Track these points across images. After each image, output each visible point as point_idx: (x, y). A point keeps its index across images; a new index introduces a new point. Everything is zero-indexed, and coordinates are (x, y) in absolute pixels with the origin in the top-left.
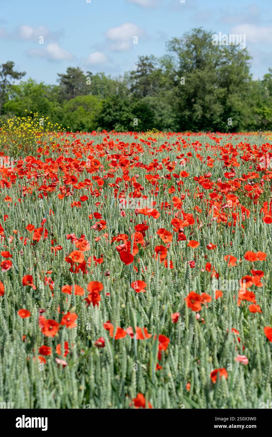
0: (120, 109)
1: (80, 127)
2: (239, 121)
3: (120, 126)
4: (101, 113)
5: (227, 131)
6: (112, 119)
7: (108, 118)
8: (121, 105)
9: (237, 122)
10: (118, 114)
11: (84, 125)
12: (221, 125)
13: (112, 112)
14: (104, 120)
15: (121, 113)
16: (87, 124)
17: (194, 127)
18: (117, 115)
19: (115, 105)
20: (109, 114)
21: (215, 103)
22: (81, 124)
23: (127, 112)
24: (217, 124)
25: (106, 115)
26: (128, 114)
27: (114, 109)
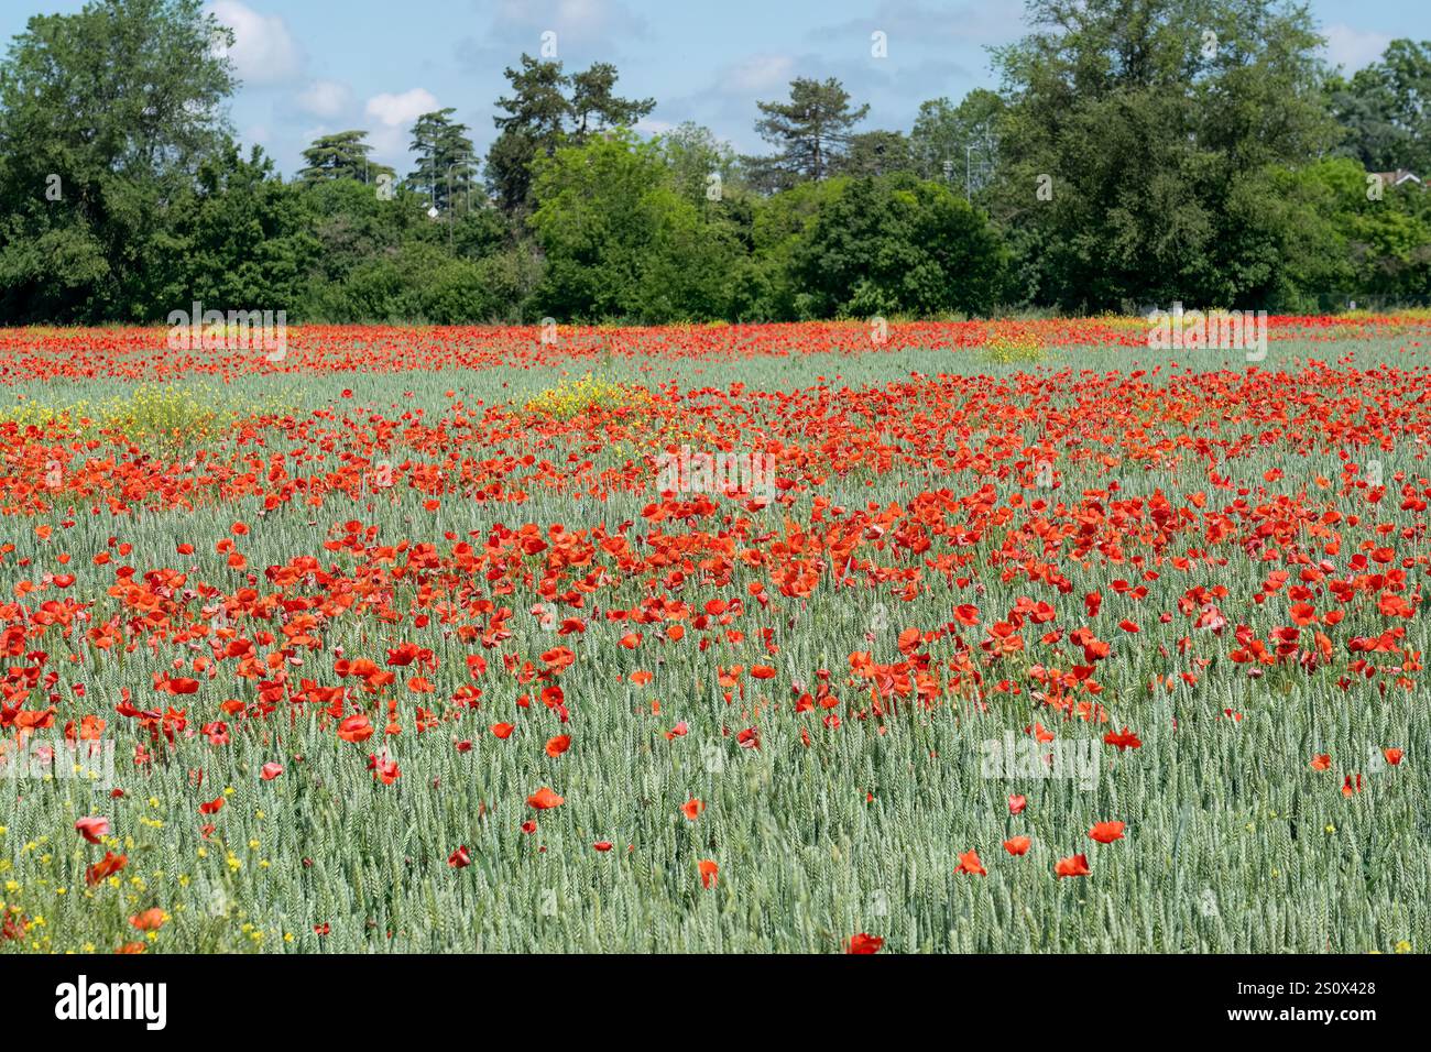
0: (874, 230)
1: (745, 291)
2: (1274, 266)
3: (871, 287)
4: (814, 243)
5: (1231, 300)
6: (846, 263)
7: (832, 261)
8: (877, 213)
9: (1267, 268)
10: (866, 244)
11: (760, 285)
12: (1208, 281)
13: (846, 238)
14: (820, 267)
15: (879, 240)
16: (766, 282)
17: (1112, 288)
18: (861, 250)
19: (861, 213)
20: (838, 244)
21: (1184, 202)
22: (749, 280)
23: (897, 238)
24: (1196, 276)
25: (828, 250)
26: (897, 246)
27: (854, 229)
